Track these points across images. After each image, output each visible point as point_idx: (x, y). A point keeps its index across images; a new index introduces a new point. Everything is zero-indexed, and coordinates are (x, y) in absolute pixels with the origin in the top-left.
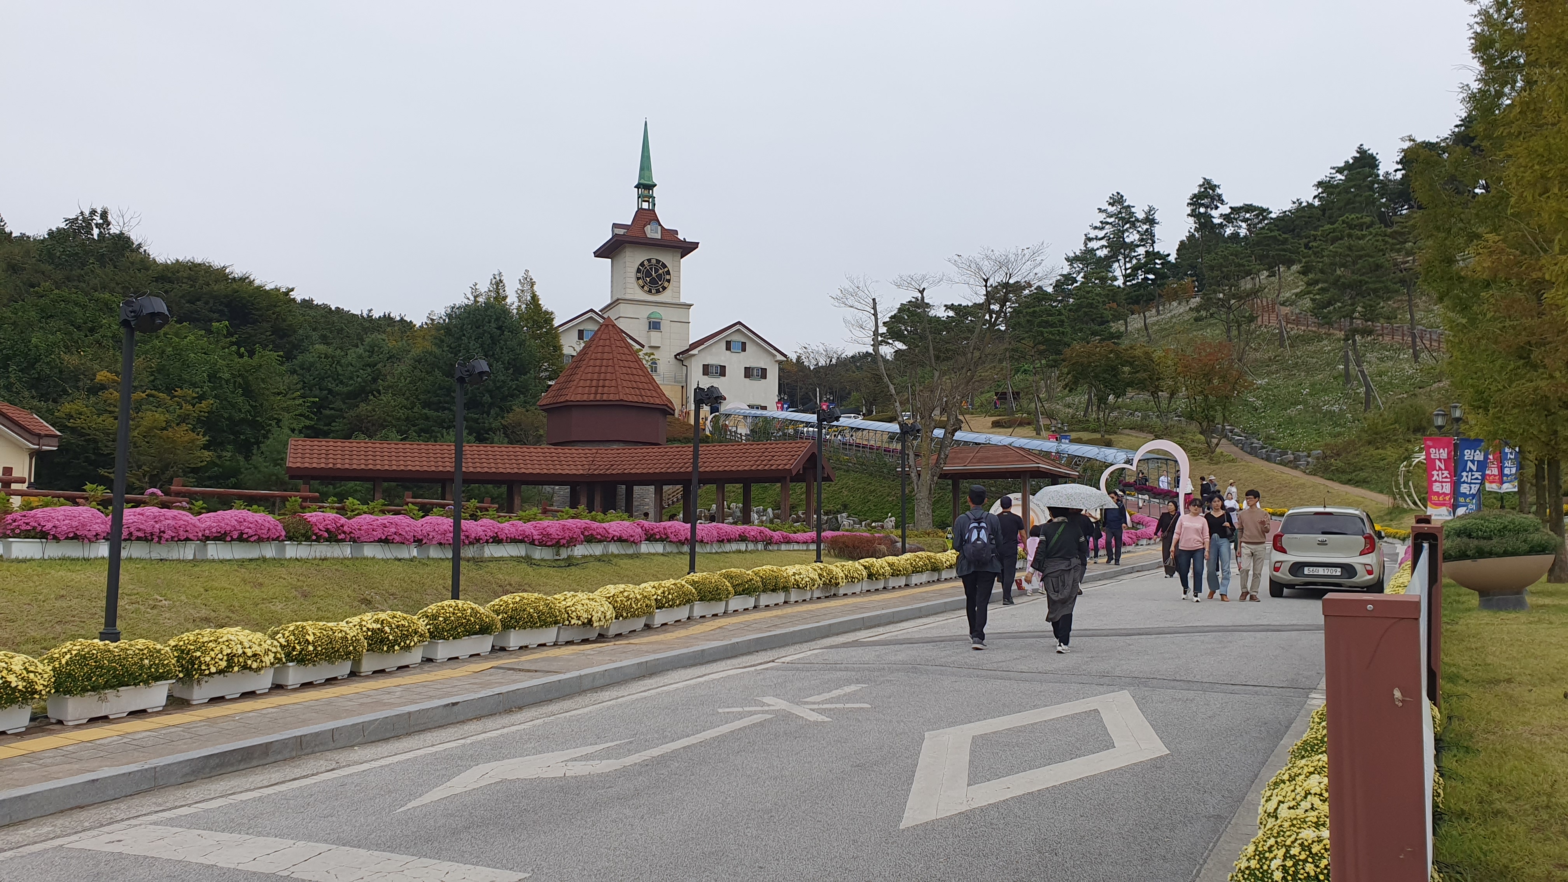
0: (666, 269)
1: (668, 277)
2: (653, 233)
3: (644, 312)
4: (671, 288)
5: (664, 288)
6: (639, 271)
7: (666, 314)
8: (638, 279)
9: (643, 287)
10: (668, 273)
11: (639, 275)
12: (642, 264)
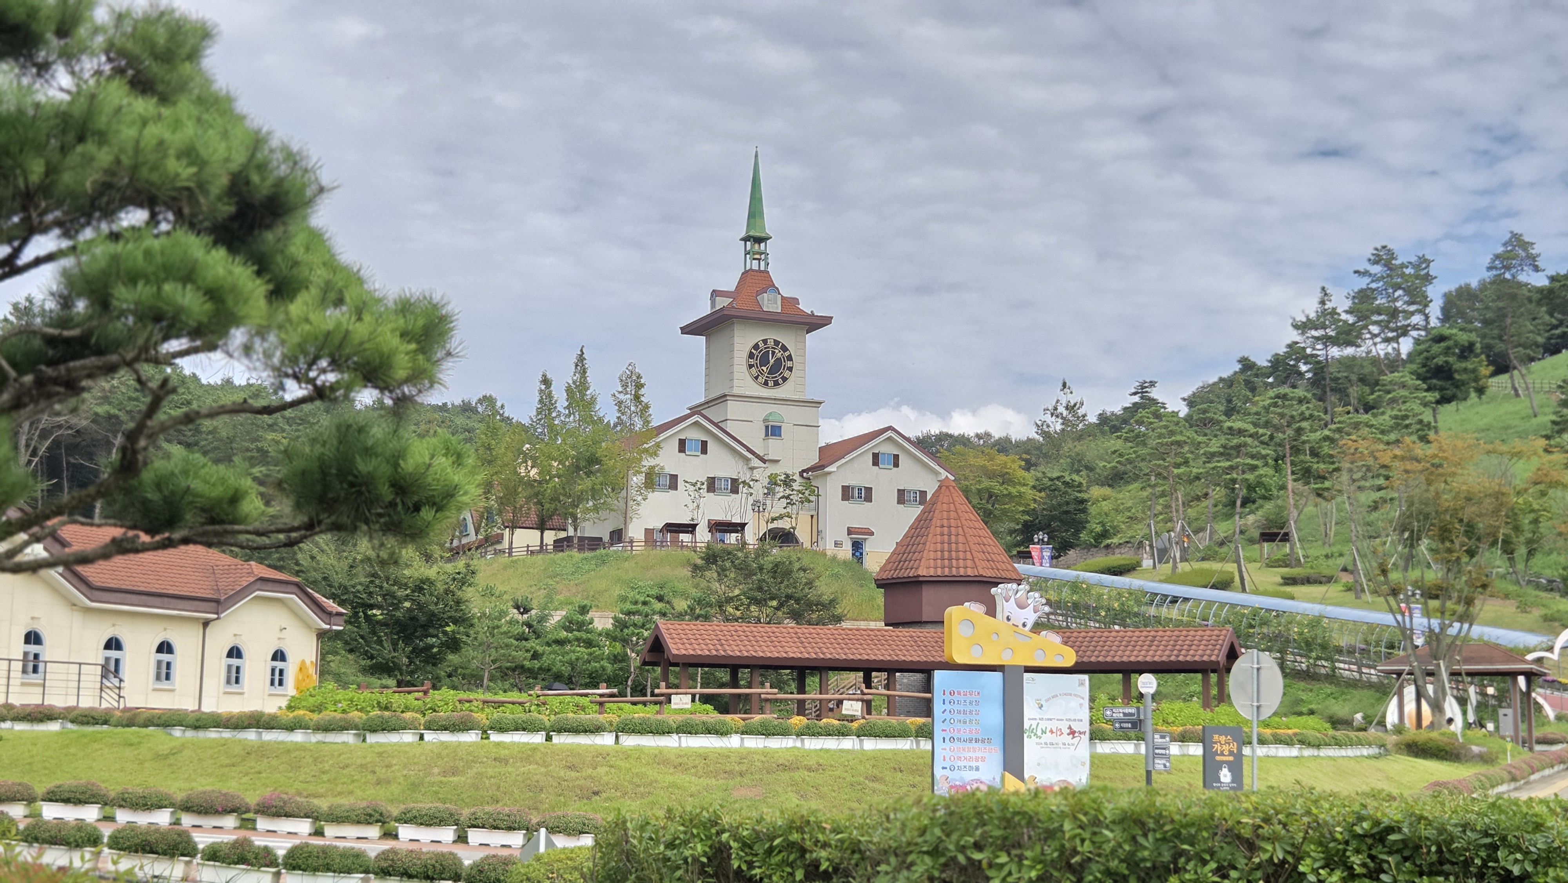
0: (787, 354)
1: (789, 364)
2: (770, 304)
3: (759, 412)
4: (793, 377)
5: (785, 379)
6: (751, 355)
7: (788, 416)
8: (751, 366)
9: (756, 378)
10: (790, 358)
11: (752, 361)
12: (756, 347)
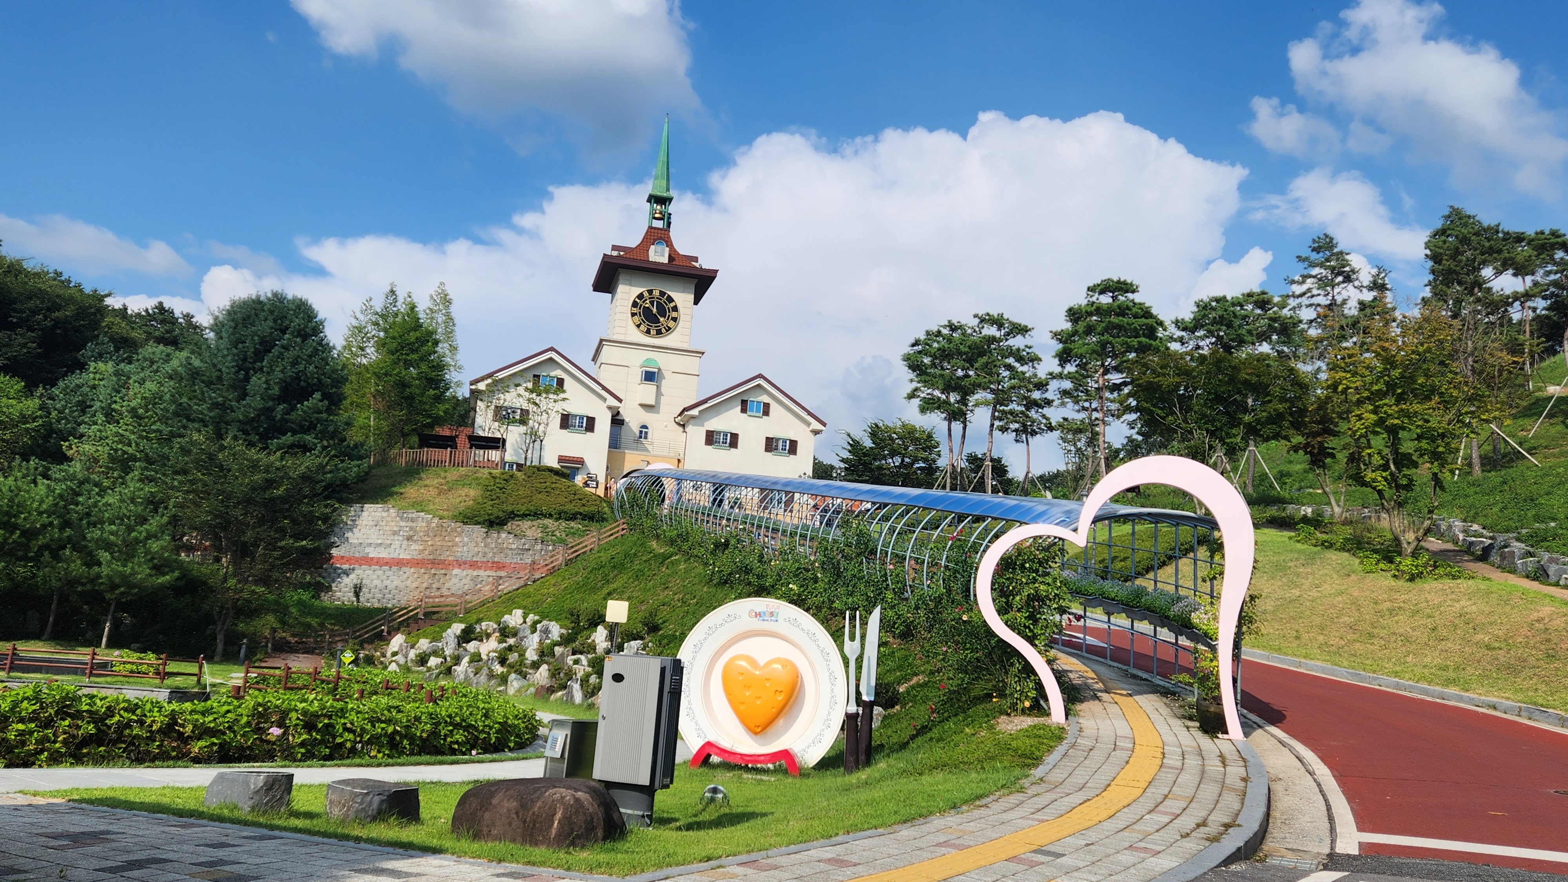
0: (672, 305)
1: (674, 314)
2: (658, 255)
3: (637, 359)
4: (677, 328)
5: (669, 329)
6: (635, 304)
7: (668, 363)
8: (634, 315)
9: (639, 326)
10: (675, 309)
11: (635, 310)
12: (640, 297)
